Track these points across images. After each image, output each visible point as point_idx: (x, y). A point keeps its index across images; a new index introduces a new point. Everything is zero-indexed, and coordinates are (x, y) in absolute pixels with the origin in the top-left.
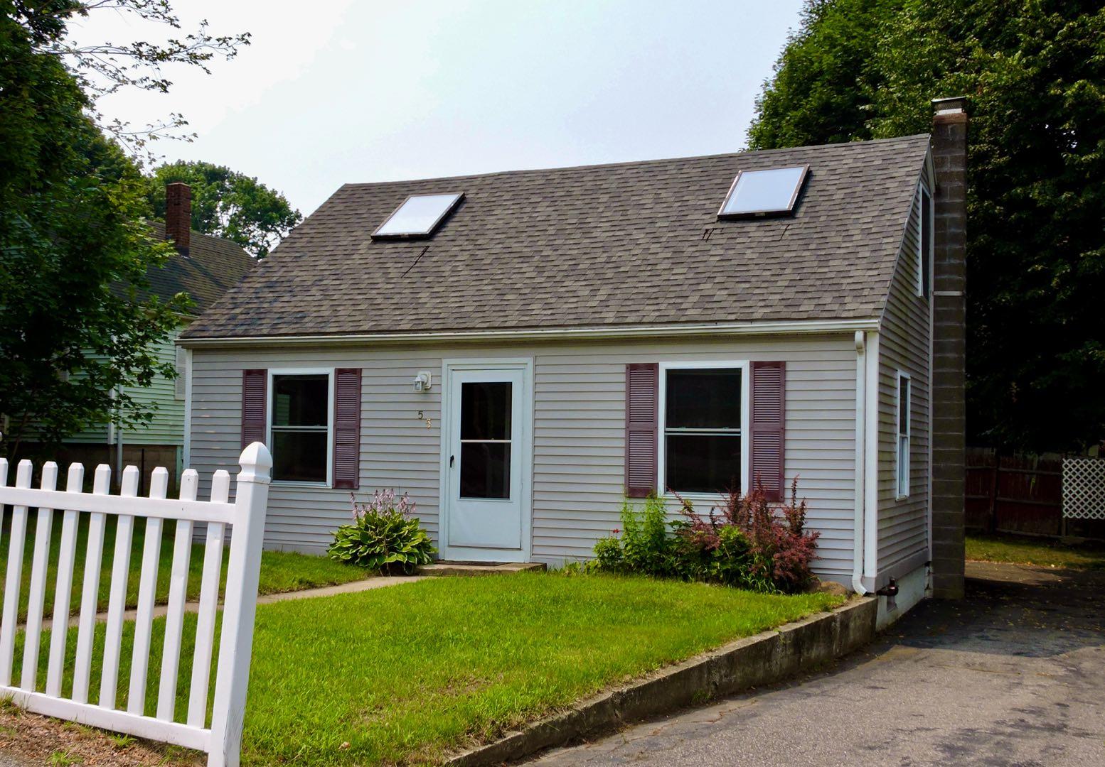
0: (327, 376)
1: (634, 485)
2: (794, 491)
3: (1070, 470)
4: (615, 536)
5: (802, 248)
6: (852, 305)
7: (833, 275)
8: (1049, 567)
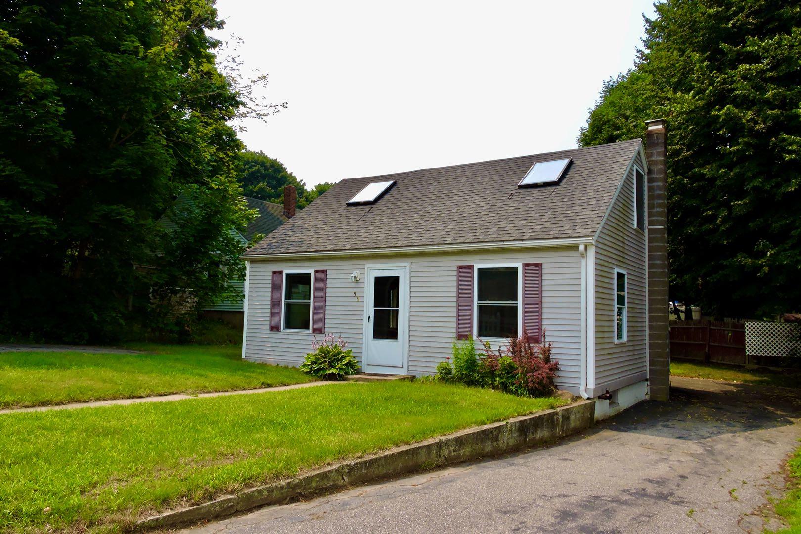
0: (310, 274)
1: (461, 332)
2: (544, 337)
3: (749, 328)
4: (448, 361)
5: (559, 201)
6: (580, 230)
7: (572, 214)
8: (732, 383)
